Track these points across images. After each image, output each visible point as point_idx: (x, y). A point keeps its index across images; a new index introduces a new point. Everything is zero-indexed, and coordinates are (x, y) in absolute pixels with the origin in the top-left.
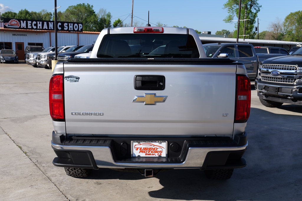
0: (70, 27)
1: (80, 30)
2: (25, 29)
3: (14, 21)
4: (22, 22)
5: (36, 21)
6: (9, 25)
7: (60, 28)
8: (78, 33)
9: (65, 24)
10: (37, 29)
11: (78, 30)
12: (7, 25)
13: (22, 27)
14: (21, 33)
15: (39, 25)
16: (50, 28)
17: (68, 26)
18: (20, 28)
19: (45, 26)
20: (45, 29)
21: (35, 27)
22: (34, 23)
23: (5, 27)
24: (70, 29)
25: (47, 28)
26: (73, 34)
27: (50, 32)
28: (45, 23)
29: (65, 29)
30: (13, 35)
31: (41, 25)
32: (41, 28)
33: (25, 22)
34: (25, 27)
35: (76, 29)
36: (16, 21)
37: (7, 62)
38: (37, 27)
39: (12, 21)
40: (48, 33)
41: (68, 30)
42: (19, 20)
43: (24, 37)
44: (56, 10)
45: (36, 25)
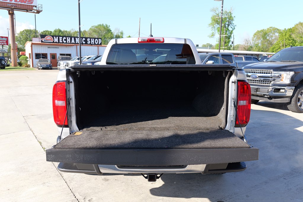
0: (92, 41)
1: (99, 44)
2: (57, 43)
3: (49, 37)
4: (55, 37)
5: (66, 37)
6: (45, 40)
7: (84, 43)
8: (98, 46)
9: (88, 39)
10: (66, 43)
12: (43, 40)
13: (55, 42)
14: (54, 46)
15: (68, 40)
16: (76, 43)
17: (90, 40)
18: (53, 42)
19: (73, 41)
20: (73, 43)
21: (65, 42)
22: (64, 38)
23: (42, 41)
24: (92, 43)
25: (74, 42)
26: (94, 47)
27: (77, 45)
28: (73, 39)
29: (88, 43)
30: (48, 48)
31: (69, 40)
32: (70, 42)
33: (57, 37)
34: (58, 42)
35: (97, 43)
36: (51, 37)
37: (43, 69)
38: (66, 41)
39: (47, 37)
40: (75, 46)
41: (90, 44)
42: (53, 36)
43: (57, 49)
44: (80, 28)
45: (66, 40)
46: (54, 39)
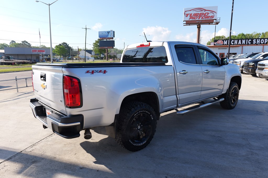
0: (259, 42)
1: (265, 43)
2: (226, 45)
3: (220, 41)
4: (225, 41)
5: (234, 40)
6: (217, 44)
7: (250, 43)
8: (263, 45)
9: (254, 40)
10: (234, 44)
11: (264, 43)
12: (216, 44)
13: (224, 44)
14: (223, 48)
15: (235, 42)
16: (243, 44)
17: (256, 41)
18: (223, 45)
19: (240, 42)
20: (239, 44)
21: (232, 44)
22: (233, 41)
23: (214, 45)
25: (240, 44)
26: (259, 46)
27: (242, 46)
28: (240, 41)
29: (254, 43)
30: (219, 49)
31: (237, 42)
32: (237, 44)
33: (227, 41)
34: (226, 44)
35: (262, 43)
36: (221, 41)
38: (234, 43)
39: (219, 41)
40: (241, 47)
41: (256, 44)
42: (223, 40)
43: (225, 50)
45: (234, 42)
46: (224, 42)
